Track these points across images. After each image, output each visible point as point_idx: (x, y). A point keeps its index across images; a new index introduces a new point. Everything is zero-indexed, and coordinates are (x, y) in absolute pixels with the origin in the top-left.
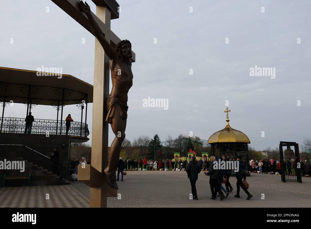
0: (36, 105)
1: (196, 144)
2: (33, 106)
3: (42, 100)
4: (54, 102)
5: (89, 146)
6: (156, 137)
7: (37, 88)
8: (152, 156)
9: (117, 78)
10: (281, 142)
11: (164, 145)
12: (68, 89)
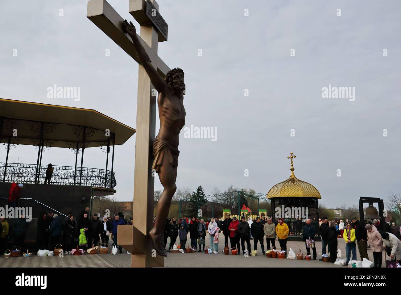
0: (49, 148)
1: (250, 198)
2: (45, 149)
3: (58, 140)
4: (72, 143)
5: (113, 201)
6: (200, 189)
7: (51, 126)
8: (194, 213)
9: (167, 115)
10: (361, 198)
11: (209, 200)
12: (90, 128)
